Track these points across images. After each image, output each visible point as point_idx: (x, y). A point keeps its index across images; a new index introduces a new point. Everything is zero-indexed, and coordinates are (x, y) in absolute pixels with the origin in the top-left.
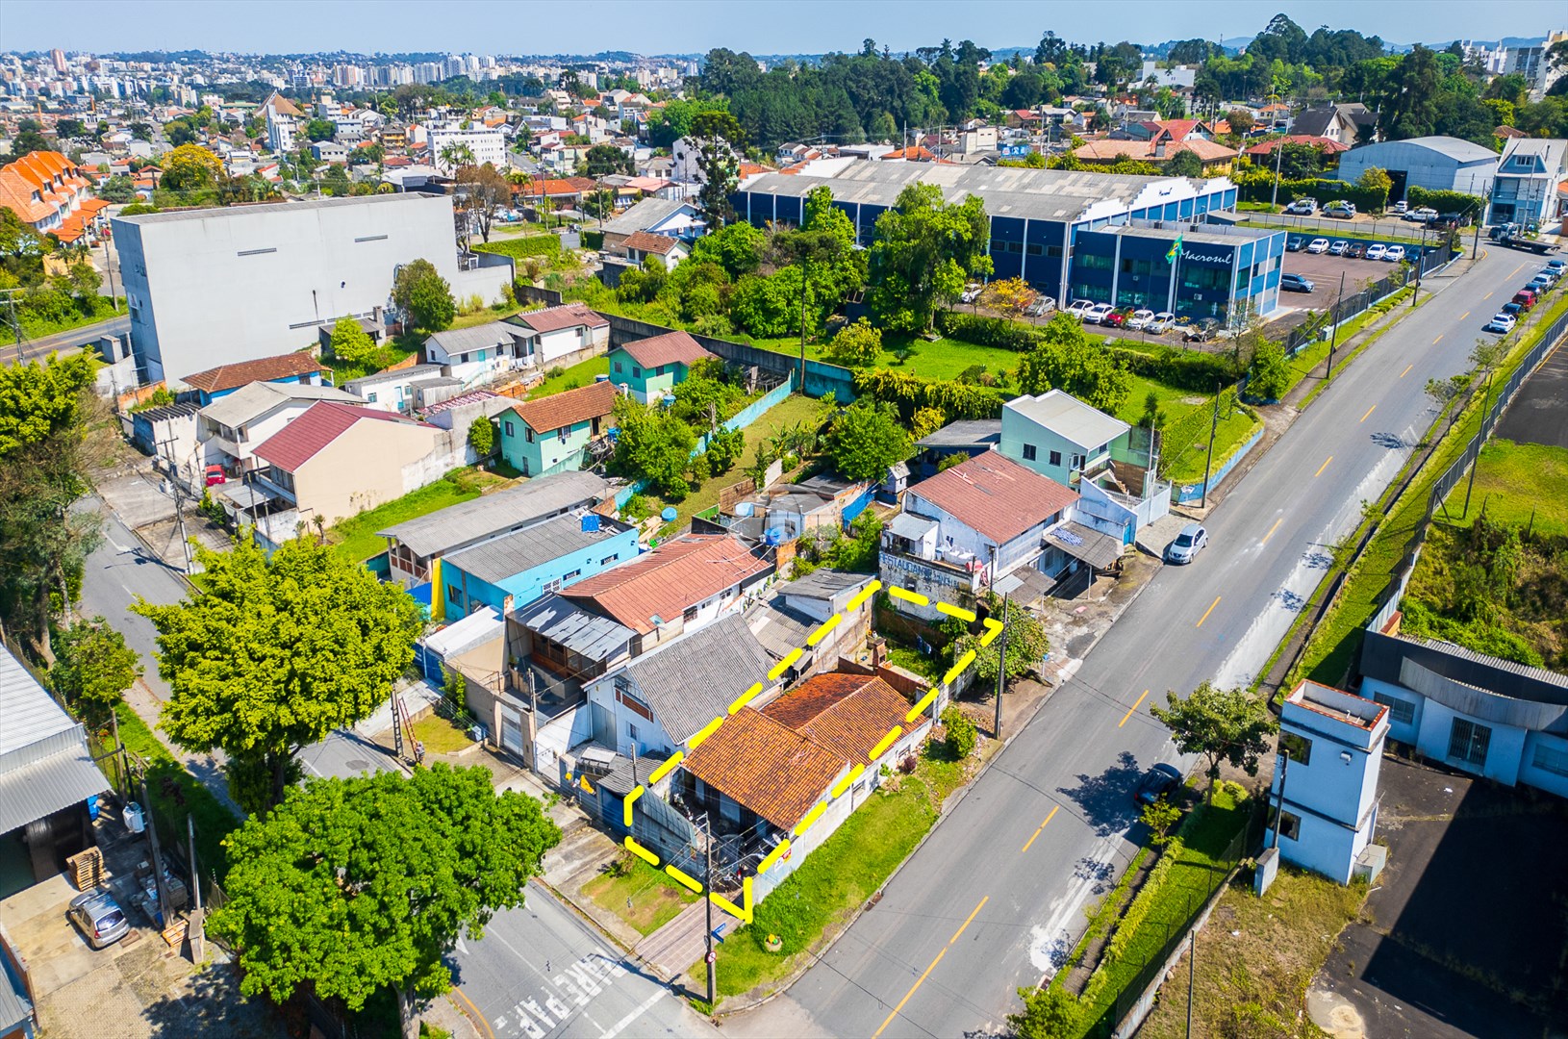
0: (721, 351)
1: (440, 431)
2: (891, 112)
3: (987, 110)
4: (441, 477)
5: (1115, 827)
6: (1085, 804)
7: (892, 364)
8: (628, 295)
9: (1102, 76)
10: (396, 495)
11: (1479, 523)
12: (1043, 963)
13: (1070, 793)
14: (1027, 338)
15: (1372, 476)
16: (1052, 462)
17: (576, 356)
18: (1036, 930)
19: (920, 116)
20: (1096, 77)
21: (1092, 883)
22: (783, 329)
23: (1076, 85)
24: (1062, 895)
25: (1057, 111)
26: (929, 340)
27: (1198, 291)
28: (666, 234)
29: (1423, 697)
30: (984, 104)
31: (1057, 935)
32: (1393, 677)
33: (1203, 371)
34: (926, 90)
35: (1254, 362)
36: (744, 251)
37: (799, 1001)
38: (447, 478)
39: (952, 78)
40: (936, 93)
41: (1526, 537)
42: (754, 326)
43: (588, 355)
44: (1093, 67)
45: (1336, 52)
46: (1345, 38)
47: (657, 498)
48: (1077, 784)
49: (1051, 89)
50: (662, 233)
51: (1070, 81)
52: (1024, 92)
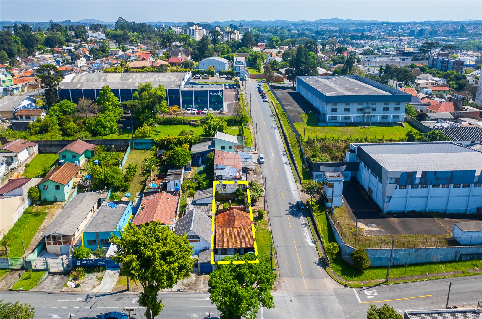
0: (96, 143)
1: (21, 196)
2: (4, 50)
3: (41, 48)
4: (23, 213)
5: (300, 216)
6: (292, 214)
7: (156, 135)
8: (35, 132)
9: (77, 36)
10: (12, 225)
11: (309, 139)
12: (312, 245)
13: (288, 214)
14: (184, 121)
15: (277, 136)
16: (229, 149)
17: (30, 158)
18: (306, 240)
19: (17, 51)
20: (75, 36)
21: (306, 228)
22: (109, 132)
23: (70, 39)
24: (304, 232)
25: (68, 48)
26: (156, 126)
27: (215, 102)
28: (22, 108)
29: (324, 172)
30: (39, 46)
31: (310, 239)
32: (318, 170)
33: (232, 121)
34: (16, 42)
35: (242, 117)
36: (71, 110)
37: (284, 276)
38: (25, 213)
39: (26, 38)
40: (20, 43)
41: (317, 140)
42: (101, 133)
43: (33, 157)
44: (73, 33)
45: (142, 29)
46: (143, 25)
47: (119, 192)
48: (287, 212)
49: (62, 40)
50: (20, 108)
51: (67, 38)
52: (53, 41)
